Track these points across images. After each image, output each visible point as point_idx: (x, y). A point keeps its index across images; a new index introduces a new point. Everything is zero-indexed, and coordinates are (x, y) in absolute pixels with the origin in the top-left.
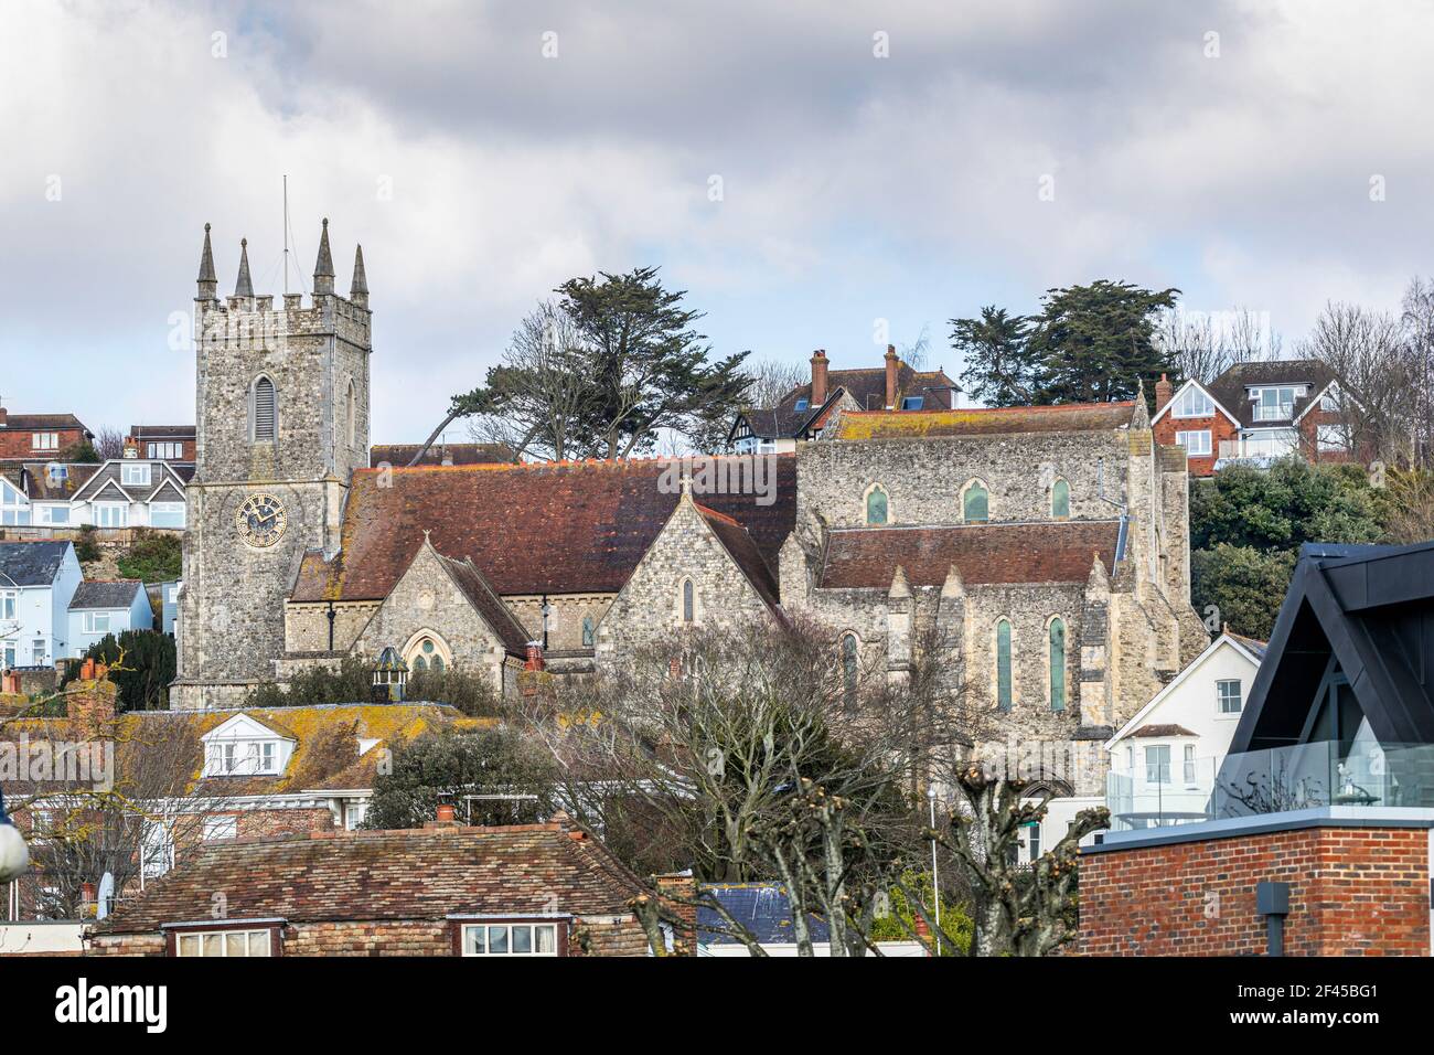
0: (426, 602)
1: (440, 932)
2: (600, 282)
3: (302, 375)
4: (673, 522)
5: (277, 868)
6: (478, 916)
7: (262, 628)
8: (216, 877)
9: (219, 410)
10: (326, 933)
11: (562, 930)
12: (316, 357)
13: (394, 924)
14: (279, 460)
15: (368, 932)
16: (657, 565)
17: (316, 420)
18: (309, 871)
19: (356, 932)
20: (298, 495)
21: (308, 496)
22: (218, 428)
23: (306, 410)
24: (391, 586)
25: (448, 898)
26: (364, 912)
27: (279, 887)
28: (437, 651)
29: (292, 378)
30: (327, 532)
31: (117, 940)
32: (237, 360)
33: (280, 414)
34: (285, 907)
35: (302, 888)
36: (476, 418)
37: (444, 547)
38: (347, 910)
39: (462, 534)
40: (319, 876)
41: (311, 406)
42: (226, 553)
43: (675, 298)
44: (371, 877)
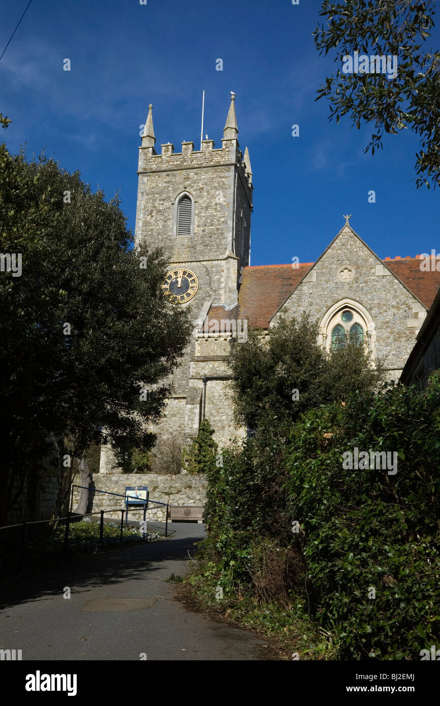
0: (346, 276)
3: (213, 192)
9: (152, 216)
12: (223, 180)
14: (194, 247)
17: (222, 219)
20: (207, 269)
21: (214, 269)
22: (151, 228)
23: (215, 214)
28: (356, 318)
29: (205, 194)
30: (229, 292)
32: (167, 185)
33: (196, 217)
41: (219, 211)
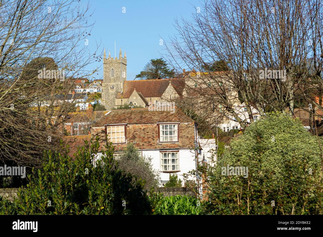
0: (135, 98)
1: (155, 126)
2: (156, 60)
3: (118, 68)
4: (168, 87)
5: (125, 115)
6: (163, 123)
7: (112, 102)
8: (114, 117)
9: (106, 73)
10: (135, 126)
11: (178, 125)
12: (119, 66)
13: (147, 124)
14: (114, 80)
15: (142, 126)
16: (166, 93)
17: (120, 74)
18: (131, 115)
19: (140, 126)
20: (117, 84)
23: (118, 73)
24: (130, 96)
25: (157, 120)
26: (141, 122)
27: (126, 118)
28: (136, 105)
29: (116, 69)
30: (121, 89)
31: (96, 128)
32: (109, 66)
33: (115, 73)
34: (127, 122)
35: (130, 118)
36: (139, 78)
37: (137, 91)
38: (138, 122)
39: (139, 89)
40: (133, 116)
42: (108, 92)
43: (165, 62)
44: (142, 116)
